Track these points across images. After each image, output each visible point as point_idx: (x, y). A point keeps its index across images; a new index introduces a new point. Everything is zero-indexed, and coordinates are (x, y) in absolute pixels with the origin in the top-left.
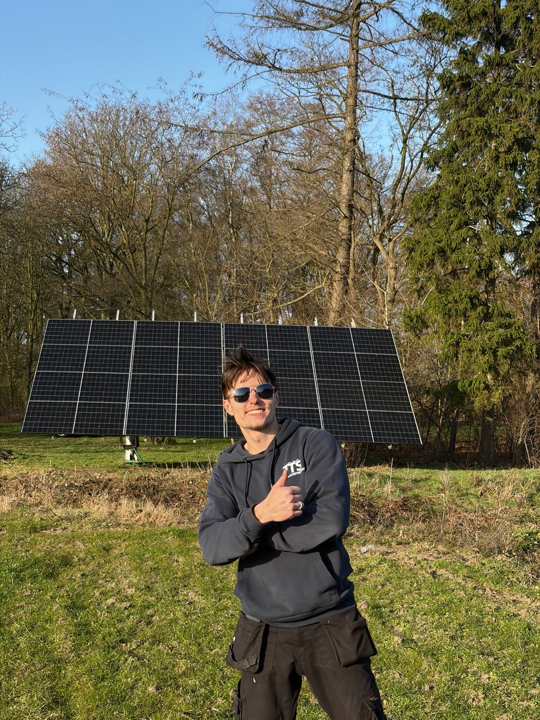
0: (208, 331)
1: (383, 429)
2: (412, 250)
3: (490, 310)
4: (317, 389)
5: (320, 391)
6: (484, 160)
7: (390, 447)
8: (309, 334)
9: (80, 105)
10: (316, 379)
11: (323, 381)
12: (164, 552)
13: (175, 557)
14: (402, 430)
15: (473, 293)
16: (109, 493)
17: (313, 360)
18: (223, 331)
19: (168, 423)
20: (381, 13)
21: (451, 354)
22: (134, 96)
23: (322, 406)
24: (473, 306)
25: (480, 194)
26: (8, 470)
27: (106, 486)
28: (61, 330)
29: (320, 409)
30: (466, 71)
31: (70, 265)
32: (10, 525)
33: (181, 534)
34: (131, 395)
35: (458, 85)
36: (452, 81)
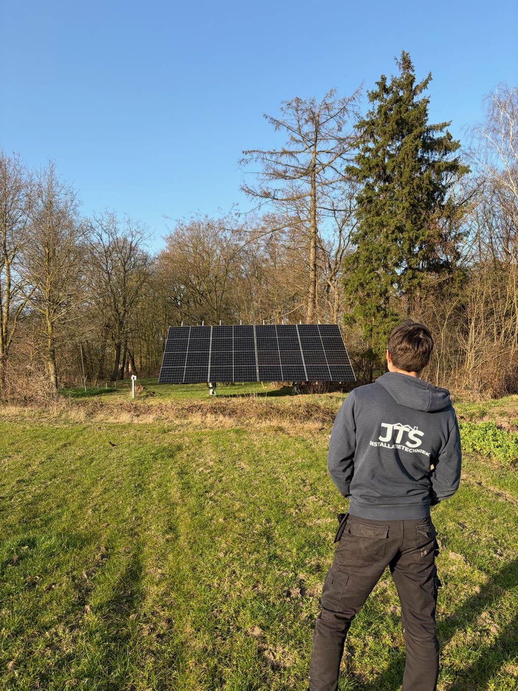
0: (247, 330)
1: (336, 374)
2: (346, 285)
3: (387, 313)
4: (302, 355)
5: (304, 356)
6: (381, 238)
7: (340, 383)
8: (297, 328)
9: (181, 222)
10: (301, 350)
11: (305, 352)
12: (229, 441)
13: (234, 444)
14: (346, 374)
15: (378, 305)
16: (202, 412)
17: (300, 341)
18: (254, 329)
19: (230, 375)
20: (326, 169)
21: (368, 335)
22: (206, 216)
23: (306, 364)
24: (378, 311)
25: (379, 255)
26: (153, 402)
27: (200, 408)
28: (176, 332)
29: (304, 365)
30: (370, 194)
31: (181, 301)
32: (153, 430)
33: (237, 432)
34: (211, 362)
35: (366, 202)
36: (363, 200)
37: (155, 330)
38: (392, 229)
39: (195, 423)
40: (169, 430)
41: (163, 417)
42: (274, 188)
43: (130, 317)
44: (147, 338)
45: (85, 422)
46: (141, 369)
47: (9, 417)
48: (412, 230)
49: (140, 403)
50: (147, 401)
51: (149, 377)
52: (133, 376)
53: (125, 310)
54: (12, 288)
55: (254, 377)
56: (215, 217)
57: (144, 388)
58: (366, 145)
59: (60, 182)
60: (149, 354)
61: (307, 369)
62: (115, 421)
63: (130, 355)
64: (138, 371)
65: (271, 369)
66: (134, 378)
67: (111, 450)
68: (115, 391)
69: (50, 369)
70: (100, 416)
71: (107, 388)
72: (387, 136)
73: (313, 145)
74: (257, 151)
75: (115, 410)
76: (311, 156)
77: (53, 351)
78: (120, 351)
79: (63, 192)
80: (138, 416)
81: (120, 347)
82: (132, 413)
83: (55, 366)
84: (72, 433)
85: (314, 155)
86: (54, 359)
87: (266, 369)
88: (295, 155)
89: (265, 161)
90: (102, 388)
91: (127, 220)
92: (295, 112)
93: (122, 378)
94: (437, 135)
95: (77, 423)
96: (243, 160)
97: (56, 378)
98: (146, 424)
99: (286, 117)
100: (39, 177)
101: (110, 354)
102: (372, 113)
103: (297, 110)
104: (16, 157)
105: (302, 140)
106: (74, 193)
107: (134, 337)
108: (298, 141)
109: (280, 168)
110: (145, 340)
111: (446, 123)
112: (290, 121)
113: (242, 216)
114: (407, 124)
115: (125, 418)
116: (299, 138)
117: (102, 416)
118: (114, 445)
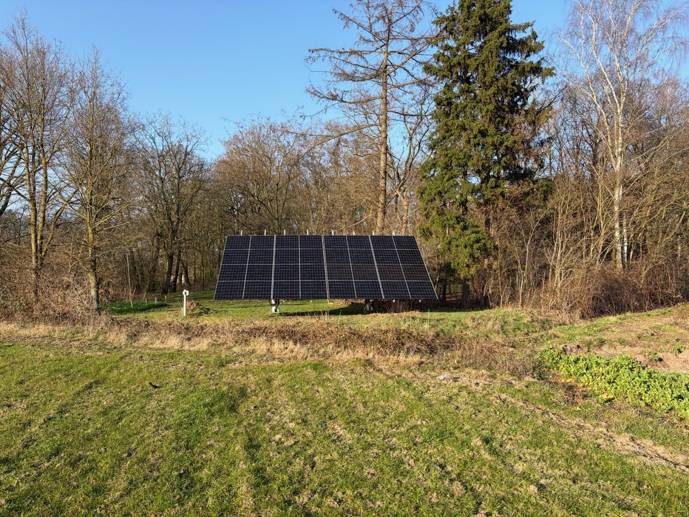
0: (315, 240)
1: (415, 291)
2: (422, 194)
3: (467, 224)
4: (377, 270)
5: (379, 271)
6: (461, 143)
7: (420, 301)
8: (370, 240)
9: (240, 125)
10: (376, 264)
11: (380, 266)
13: (316, 388)
14: (426, 291)
15: (457, 215)
16: (266, 336)
17: (373, 254)
18: (323, 240)
19: (296, 291)
20: (397, 71)
21: (446, 249)
22: (268, 119)
23: (381, 279)
24: (458, 222)
25: (460, 161)
26: (207, 320)
27: (264, 332)
28: (234, 242)
29: (379, 281)
30: (449, 95)
31: (238, 211)
32: (207, 361)
33: (315, 367)
34: (275, 276)
35: (445, 103)
36: (442, 101)
37: (210, 240)
38: (475, 132)
39: (259, 352)
40: (228, 362)
41: (220, 341)
42: (342, 89)
43: (184, 226)
44: (202, 249)
45: (126, 346)
46: (195, 281)
47: (35, 338)
48: (496, 135)
49: (192, 321)
50: (200, 319)
51: (203, 290)
52: (185, 290)
53: (178, 219)
54: (49, 190)
55: (323, 294)
56: (278, 120)
57: (198, 304)
58: (446, 42)
59: (106, 71)
60: (203, 266)
61: (382, 285)
62: (162, 346)
63: (184, 266)
64: (192, 282)
65: (342, 285)
66: (186, 293)
67: (151, 395)
68: (165, 305)
69: (91, 281)
70: (144, 340)
71: (156, 302)
72: (470, 32)
73: (385, 45)
74: (324, 50)
75: (163, 332)
76: (383, 56)
77: (94, 261)
78: (172, 262)
79: (109, 82)
80: (189, 339)
81: (172, 258)
82: (182, 335)
83: (96, 278)
84: (105, 365)
85: (386, 55)
86: (95, 270)
87: (337, 285)
88: (365, 56)
89: (333, 60)
90: (151, 303)
91: (182, 123)
92: (366, 9)
93: (174, 291)
94: (519, 36)
95: (115, 348)
96: (310, 57)
97: (97, 292)
98: (199, 351)
99: (356, 14)
100: (82, 65)
101: (162, 265)
102: (452, 9)
103: (368, 7)
104: (58, 44)
105: (372, 39)
106: (122, 85)
107: (188, 248)
108: (369, 41)
109: (349, 69)
110: (200, 251)
111: (528, 23)
112: (360, 18)
113: (308, 120)
114: (491, 19)
115: (174, 342)
116: (369, 36)
117: (146, 339)
118: (155, 387)
